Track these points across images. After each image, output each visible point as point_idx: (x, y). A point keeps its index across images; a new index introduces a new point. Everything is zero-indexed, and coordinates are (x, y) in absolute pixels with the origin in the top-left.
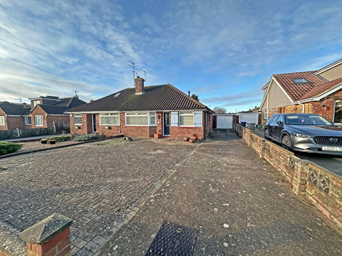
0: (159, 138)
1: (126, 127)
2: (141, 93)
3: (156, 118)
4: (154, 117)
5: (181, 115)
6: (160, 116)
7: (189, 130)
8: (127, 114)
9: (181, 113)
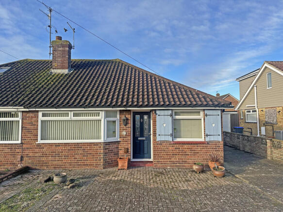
0: (129, 168)
1: (39, 145)
2: (66, 71)
3: (117, 124)
4: (114, 122)
5: (177, 117)
6: (127, 119)
7: (195, 147)
8: (44, 115)
9: (176, 114)
